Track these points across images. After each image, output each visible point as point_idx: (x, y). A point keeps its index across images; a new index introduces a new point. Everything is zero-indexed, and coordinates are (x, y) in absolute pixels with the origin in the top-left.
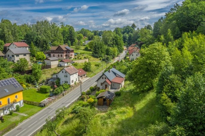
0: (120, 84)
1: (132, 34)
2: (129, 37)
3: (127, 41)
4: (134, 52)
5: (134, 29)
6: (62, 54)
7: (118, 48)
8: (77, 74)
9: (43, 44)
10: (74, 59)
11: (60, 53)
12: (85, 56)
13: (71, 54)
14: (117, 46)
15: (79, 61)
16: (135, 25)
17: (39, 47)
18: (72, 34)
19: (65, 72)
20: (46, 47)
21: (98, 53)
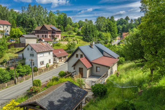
0: (109, 68)
1: (125, 26)
2: (122, 28)
5: (127, 21)
6: (46, 34)
7: (112, 34)
8: (51, 53)
9: (29, 24)
10: (60, 40)
12: (74, 39)
13: (58, 35)
14: (110, 32)
15: (65, 42)
16: (128, 18)
17: (24, 27)
18: (66, 21)
19: (31, 49)
20: (32, 27)
21: (89, 36)
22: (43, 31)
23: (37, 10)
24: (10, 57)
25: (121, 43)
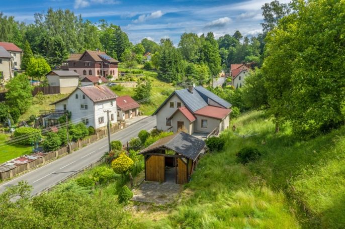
0: (221, 120)
1: (234, 49)
2: (229, 55)
3: (225, 62)
4: (243, 72)
5: (238, 40)
6: (92, 69)
7: (210, 67)
8: (115, 103)
9: (55, 49)
10: (117, 80)
11: (88, 66)
12: (143, 77)
13: (112, 69)
14: (207, 63)
15: (128, 83)
16: (240, 34)
17: (45, 55)
18: (120, 42)
19: (82, 96)
20: (61, 55)
21: (170, 71)
22: (85, 63)
23: (65, 20)
24: (41, 111)
25: (228, 84)
